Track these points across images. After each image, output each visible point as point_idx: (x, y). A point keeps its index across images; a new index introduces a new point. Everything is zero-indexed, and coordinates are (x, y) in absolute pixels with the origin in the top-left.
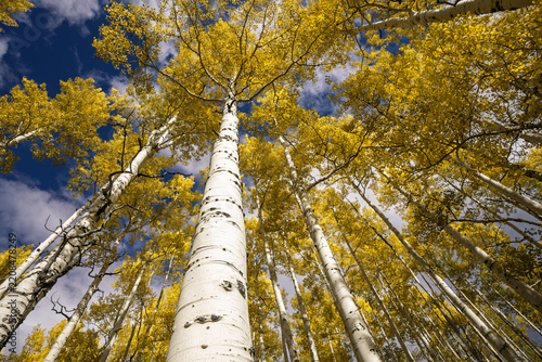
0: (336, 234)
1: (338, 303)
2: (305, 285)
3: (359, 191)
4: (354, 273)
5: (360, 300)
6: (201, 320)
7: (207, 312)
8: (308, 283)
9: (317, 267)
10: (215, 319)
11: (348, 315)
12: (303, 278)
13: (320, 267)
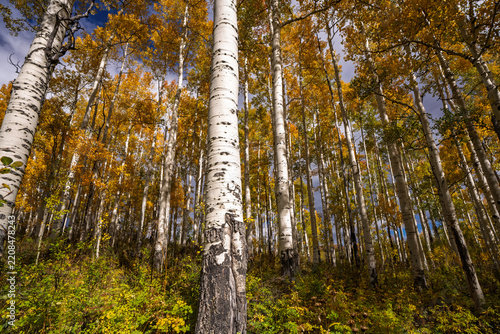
0: (295, 65)
1: (275, 124)
2: (252, 103)
3: (329, 34)
4: (296, 105)
5: (292, 126)
6: (224, 123)
7: (226, 121)
8: (255, 102)
9: (267, 91)
10: (229, 124)
11: (278, 135)
12: (253, 96)
13: (270, 91)
